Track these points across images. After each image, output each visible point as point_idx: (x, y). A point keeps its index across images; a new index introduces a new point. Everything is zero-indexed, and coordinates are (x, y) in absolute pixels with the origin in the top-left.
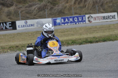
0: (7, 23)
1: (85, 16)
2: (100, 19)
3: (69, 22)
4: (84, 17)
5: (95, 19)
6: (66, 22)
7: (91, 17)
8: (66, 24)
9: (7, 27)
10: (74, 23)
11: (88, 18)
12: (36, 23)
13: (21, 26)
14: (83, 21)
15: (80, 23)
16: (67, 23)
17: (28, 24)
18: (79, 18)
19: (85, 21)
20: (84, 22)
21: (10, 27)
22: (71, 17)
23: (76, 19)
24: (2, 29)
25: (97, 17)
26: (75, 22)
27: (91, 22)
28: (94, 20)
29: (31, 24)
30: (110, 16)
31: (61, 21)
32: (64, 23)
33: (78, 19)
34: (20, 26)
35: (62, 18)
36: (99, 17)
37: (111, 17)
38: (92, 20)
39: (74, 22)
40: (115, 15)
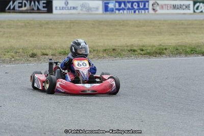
0: (40, 2)
1: (148, 2)
2: (169, 8)
3: (126, 8)
4: (147, 4)
5: (162, 7)
6: (121, 7)
7: (156, 4)
8: (121, 11)
9: (40, 7)
10: (133, 11)
11: (153, 5)
12: (81, 6)
13: (60, 7)
14: (145, 8)
15: (140, 11)
16: (123, 9)
17: (69, 6)
18: (140, 4)
19: (148, 9)
20: (146, 11)
21: (44, 7)
22: (129, 2)
23: (135, 5)
24: (33, 9)
25: (165, 5)
26: (134, 9)
27: (156, 11)
28: (160, 9)
29: (72, 6)
30: (184, 5)
31: (115, 6)
32: (119, 10)
33: (139, 6)
34: (58, 8)
35: (116, 2)
36: (168, 5)
37: (184, 7)
38: (158, 8)
39: (132, 9)
40: (189, 5)
